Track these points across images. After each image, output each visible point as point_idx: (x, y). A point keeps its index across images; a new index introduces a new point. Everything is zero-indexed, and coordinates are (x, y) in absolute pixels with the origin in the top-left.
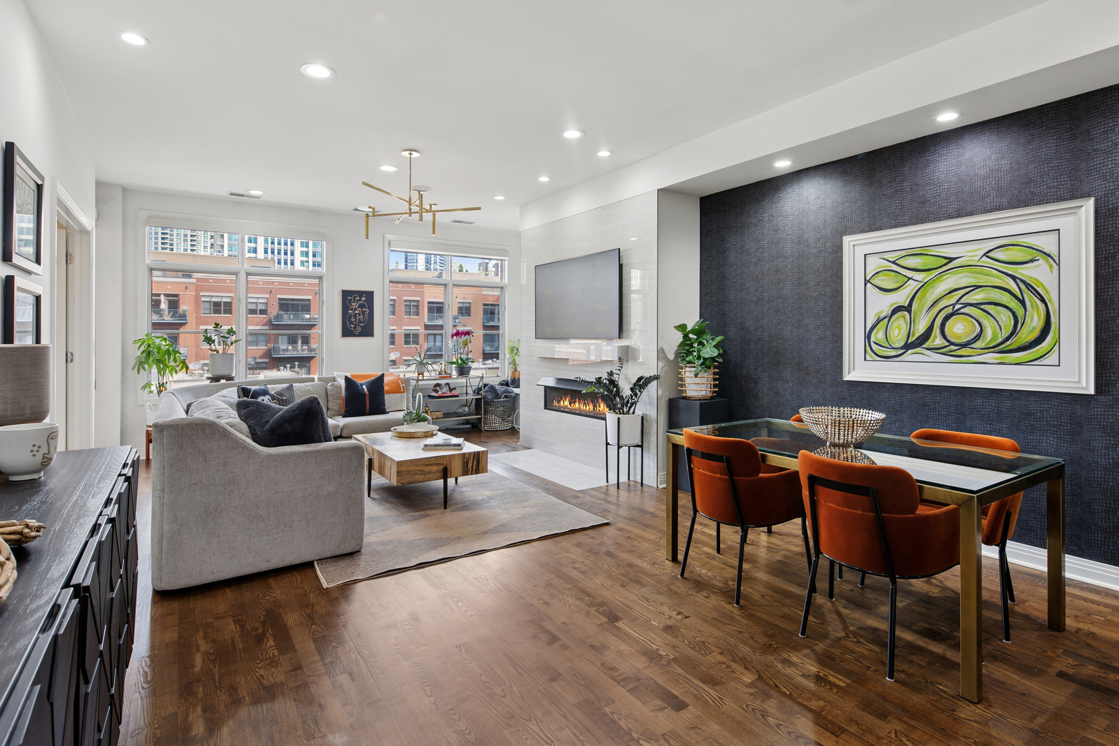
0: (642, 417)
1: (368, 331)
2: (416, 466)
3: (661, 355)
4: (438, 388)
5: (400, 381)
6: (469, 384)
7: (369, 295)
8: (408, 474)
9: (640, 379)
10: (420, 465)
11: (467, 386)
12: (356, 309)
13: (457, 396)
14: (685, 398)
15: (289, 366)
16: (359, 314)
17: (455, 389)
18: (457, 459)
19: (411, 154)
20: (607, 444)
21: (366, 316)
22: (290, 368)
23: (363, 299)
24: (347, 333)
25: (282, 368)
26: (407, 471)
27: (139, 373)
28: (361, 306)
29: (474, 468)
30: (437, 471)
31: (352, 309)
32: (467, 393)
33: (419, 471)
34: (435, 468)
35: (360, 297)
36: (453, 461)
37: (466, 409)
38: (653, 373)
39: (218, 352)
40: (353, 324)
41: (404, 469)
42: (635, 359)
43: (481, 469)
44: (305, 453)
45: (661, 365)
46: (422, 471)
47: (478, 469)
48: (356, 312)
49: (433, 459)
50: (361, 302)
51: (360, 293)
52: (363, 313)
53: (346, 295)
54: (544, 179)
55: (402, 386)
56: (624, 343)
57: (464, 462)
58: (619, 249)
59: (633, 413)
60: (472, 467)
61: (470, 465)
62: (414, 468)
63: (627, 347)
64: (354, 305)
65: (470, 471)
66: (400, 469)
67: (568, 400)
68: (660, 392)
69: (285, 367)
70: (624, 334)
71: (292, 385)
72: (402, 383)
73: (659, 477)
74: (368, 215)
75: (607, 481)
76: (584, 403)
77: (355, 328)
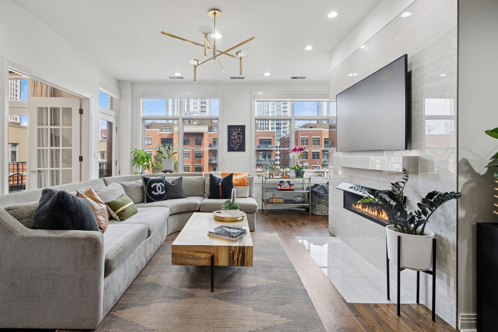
0: (434, 241)
1: (241, 148)
2: (188, 251)
3: (464, 168)
4: (282, 184)
6: (304, 183)
7: (243, 128)
8: (181, 257)
9: (431, 195)
10: (191, 251)
11: (303, 184)
12: (235, 136)
13: (293, 190)
16: (237, 139)
17: (293, 185)
18: (223, 250)
20: (388, 259)
21: (241, 140)
23: (239, 130)
24: (230, 149)
26: (180, 254)
28: (238, 134)
29: (240, 260)
30: (205, 258)
31: (233, 136)
32: (303, 188)
33: (189, 255)
34: (204, 255)
35: (238, 129)
36: (220, 251)
37: (299, 199)
38: (451, 188)
40: (234, 144)
41: (178, 252)
42: (425, 171)
43: (246, 262)
45: (463, 180)
46: (192, 256)
47: (244, 262)
48: (236, 137)
49: (202, 248)
50: (238, 132)
51: (238, 127)
52: (239, 138)
53: (230, 128)
56: (412, 153)
57: (230, 253)
58: (406, 55)
60: (238, 259)
61: (236, 257)
62: (185, 253)
63: (416, 159)
64: (234, 133)
65: (236, 263)
66: (174, 252)
68: (462, 214)
70: (414, 144)
71: (182, 178)
72: (247, 180)
73: (460, 318)
74: (195, 66)
75: (389, 299)
76: (371, 208)
77: (235, 146)
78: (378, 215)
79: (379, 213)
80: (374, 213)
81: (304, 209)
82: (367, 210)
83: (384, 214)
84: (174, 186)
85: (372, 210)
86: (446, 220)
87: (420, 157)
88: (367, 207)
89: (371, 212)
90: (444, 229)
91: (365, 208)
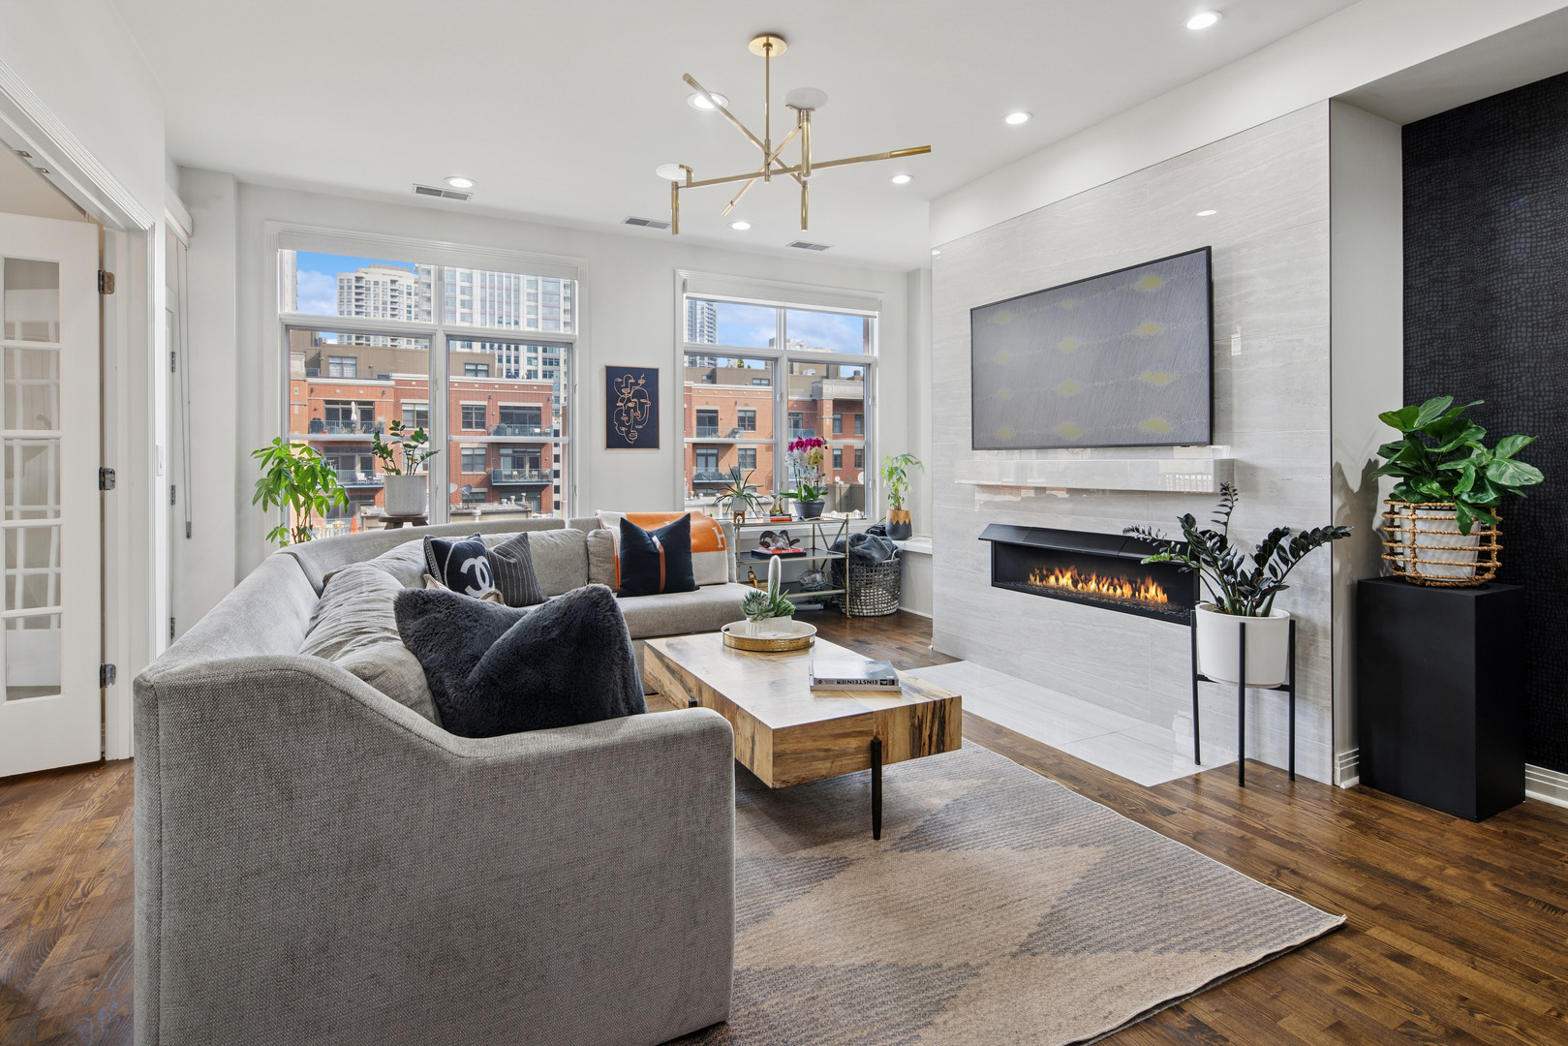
0: (1292, 624)
1: (648, 438)
2: (814, 739)
3: (1338, 481)
4: (768, 540)
5: (715, 529)
6: (817, 532)
7: (652, 375)
8: (797, 760)
9: (1277, 535)
10: (823, 737)
11: (814, 536)
12: (629, 400)
13: (803, 555)
14: (1402, 580)
15: (513, 497)
16: (635, 408)
17: (797, 541)
18: (899, 719)
19: (768, 45)
20: (1198, 678)
21: (647, 414)
22: (515, 500)
23: (642, 382)
24: (614, 441)
25: (505, 500)
26: (794, 752)
27: (265, 510)
28: (638, 395)
29: (934, 738)
30: (858, 750)
31: (622, 401)
32: (814, 548)
33: (819, 750)
34: (853, 743)
35: (637, 378)
36: (890, 724)
37: (818, 577)
38: (1323, 523)
39: (398, 472)
40: (626, 426)
41: (789, 746)
42: (1252, 488)
43: (947, 740)
44: (580, 755)
45: (1337, 503)
46: (826, 750)
47: (943, 742)
48: (630, 405)
49: (849, 722)
50: (637, 388)
51: (636, 372)
52: (642, 405)
53: (613, 374)
54: (1017, 118)
55: (719, 536)
56: (1223, 452)
57: (913, 725)
58: (1208, 249)
59: (1266, 613)
60: (930, 737)
61: (926, 733)
62: (810, 745)
63: (1232, 464)
64: (627, 392)
65: (927, 747)
66: (781, 748)
67: (1069, 575)
68: (1337, 566)
69: (509, 499)
71: (526, 535)
72: (720, 533)
73: (1337, 761)
74: (676, 186)
75: (1198, 761)
76: (1109, 580)
77: (628, 432)
78: (1133, 595)
79: (1135, 590)
80: (1119, 591)
81: (819, 606)
82: (1093, 586)
83: (1153, 590)
84: (515, 564)
85: (1111, 584)
86: (1305, 581)
87: (1237, 460)
88: (1094, 577)
89: (1111, 591)
90: (1300, 600)
91: (1087, 581)
